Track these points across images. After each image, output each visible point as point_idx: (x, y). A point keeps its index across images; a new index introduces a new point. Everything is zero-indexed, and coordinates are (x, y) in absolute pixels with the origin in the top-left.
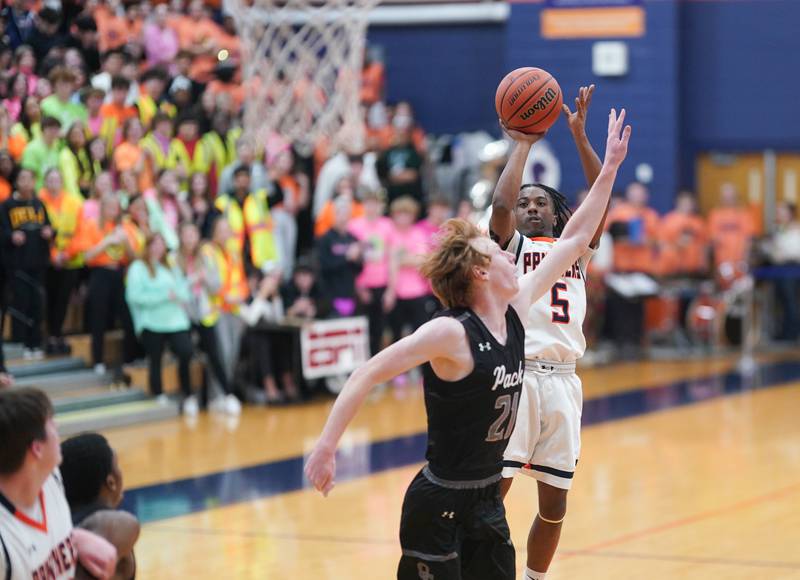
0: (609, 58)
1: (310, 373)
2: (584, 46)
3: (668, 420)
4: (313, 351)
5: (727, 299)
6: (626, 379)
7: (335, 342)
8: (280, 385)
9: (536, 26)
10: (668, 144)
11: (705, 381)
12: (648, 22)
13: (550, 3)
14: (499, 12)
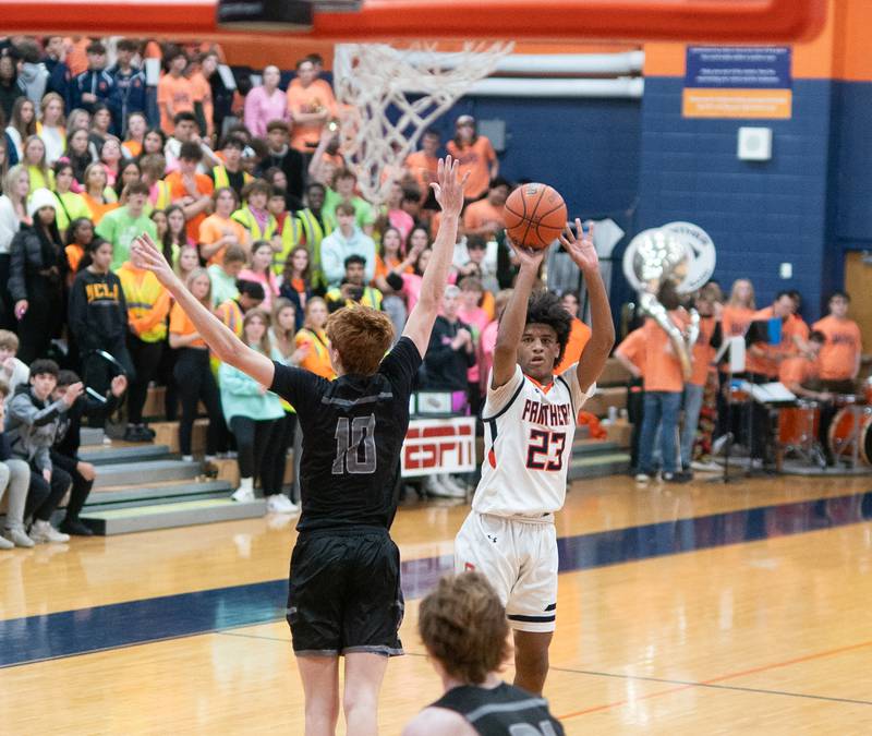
0: (753, 145)
2: (728, 128)
9: (677, 105)
10: (815, 242)
11: (846, 500)
12: (796, 106)
13: (691, 80)
14: (635, 87)
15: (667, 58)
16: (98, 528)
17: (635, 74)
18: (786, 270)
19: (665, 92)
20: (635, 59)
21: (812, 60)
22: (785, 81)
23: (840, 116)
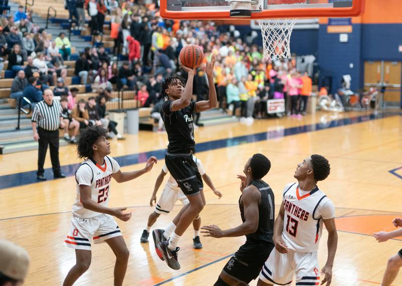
0: (343, 38)
1: (269, 112)
2: (337, 35)
3: (356, 126)
4: (270, 107)
5: (371, 97)
6: (347, 116)
7: (276, 105)
8: (262, 114)
9: (326, 29)
10: (358, 58)
11: (365, 116)
12: (353, 29)
13: (329, 24)
14: (317, 26)
15: (325, 20)
16: (201, 125)
17: (317, 23)
19: (323, 27)
20: (317, 19)
21: (356, 20)
22: (350, 23)
23: (363, 31)
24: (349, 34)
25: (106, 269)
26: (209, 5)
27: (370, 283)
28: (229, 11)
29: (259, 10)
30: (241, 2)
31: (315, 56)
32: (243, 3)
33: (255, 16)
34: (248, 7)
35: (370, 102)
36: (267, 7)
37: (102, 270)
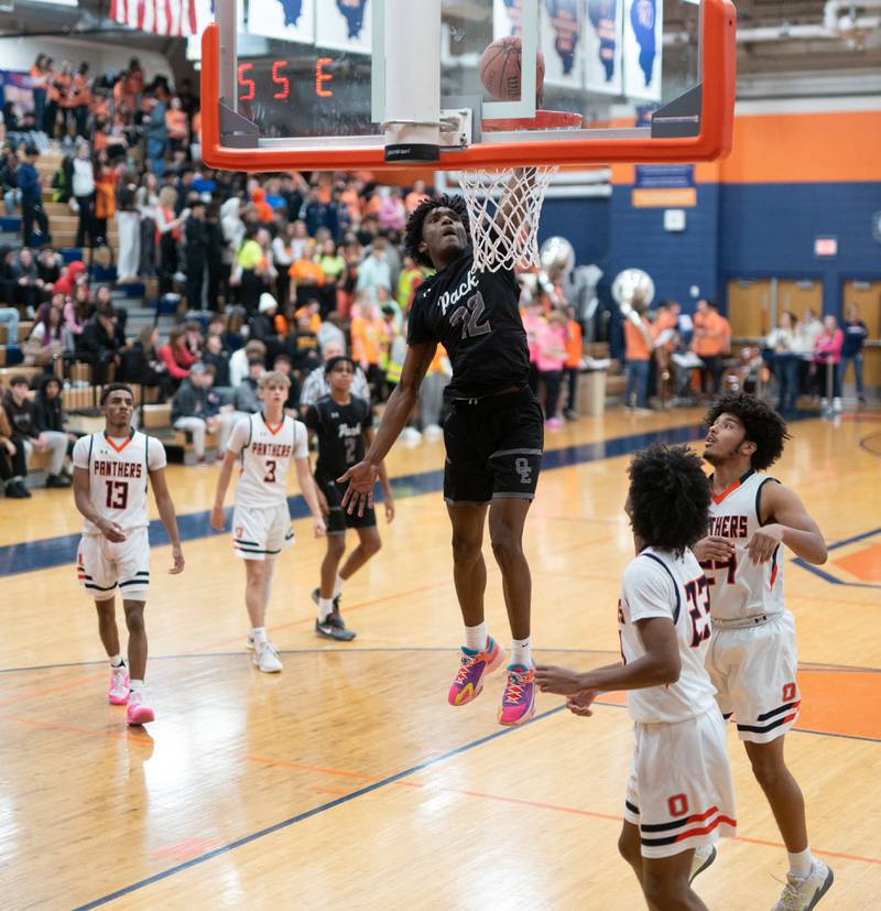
0: (674, 221)
2: (658, 213)
5: (746, 370)
9: (629, 199)
10: (710, 273)
12: (699, 199)
13: (638, 185)
14: (606, 190)
15: (623, 172)
17: (605, 182)
18: (695, 291)
19: (623, 192)
20: (606, 174)
22: (691, 183)
23: (724, 202)
24: (687, 210)
25: (66, 820)
26: (330, 134)
27: (746, 844)
28: (382, 147)
29: (459, 143)
30: (414, 125)
31: (600, 266)
32: (418, 127)
33: (448, 159)
34: (432, 138)
35: (742, 383)
36: (480, 137)
37: (56, 824)
